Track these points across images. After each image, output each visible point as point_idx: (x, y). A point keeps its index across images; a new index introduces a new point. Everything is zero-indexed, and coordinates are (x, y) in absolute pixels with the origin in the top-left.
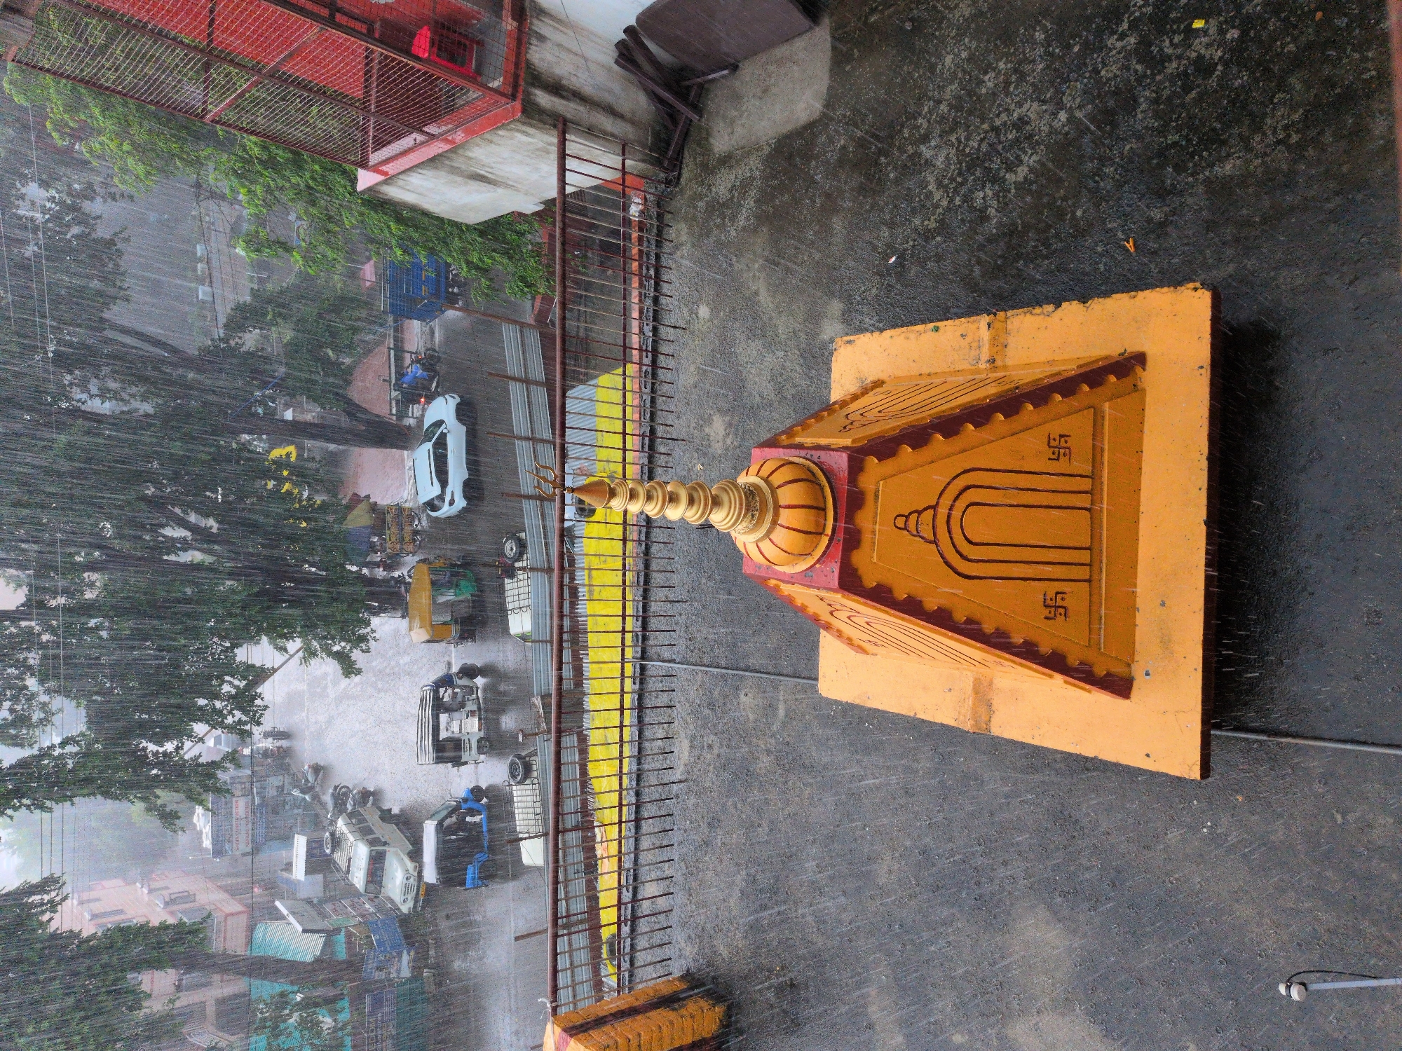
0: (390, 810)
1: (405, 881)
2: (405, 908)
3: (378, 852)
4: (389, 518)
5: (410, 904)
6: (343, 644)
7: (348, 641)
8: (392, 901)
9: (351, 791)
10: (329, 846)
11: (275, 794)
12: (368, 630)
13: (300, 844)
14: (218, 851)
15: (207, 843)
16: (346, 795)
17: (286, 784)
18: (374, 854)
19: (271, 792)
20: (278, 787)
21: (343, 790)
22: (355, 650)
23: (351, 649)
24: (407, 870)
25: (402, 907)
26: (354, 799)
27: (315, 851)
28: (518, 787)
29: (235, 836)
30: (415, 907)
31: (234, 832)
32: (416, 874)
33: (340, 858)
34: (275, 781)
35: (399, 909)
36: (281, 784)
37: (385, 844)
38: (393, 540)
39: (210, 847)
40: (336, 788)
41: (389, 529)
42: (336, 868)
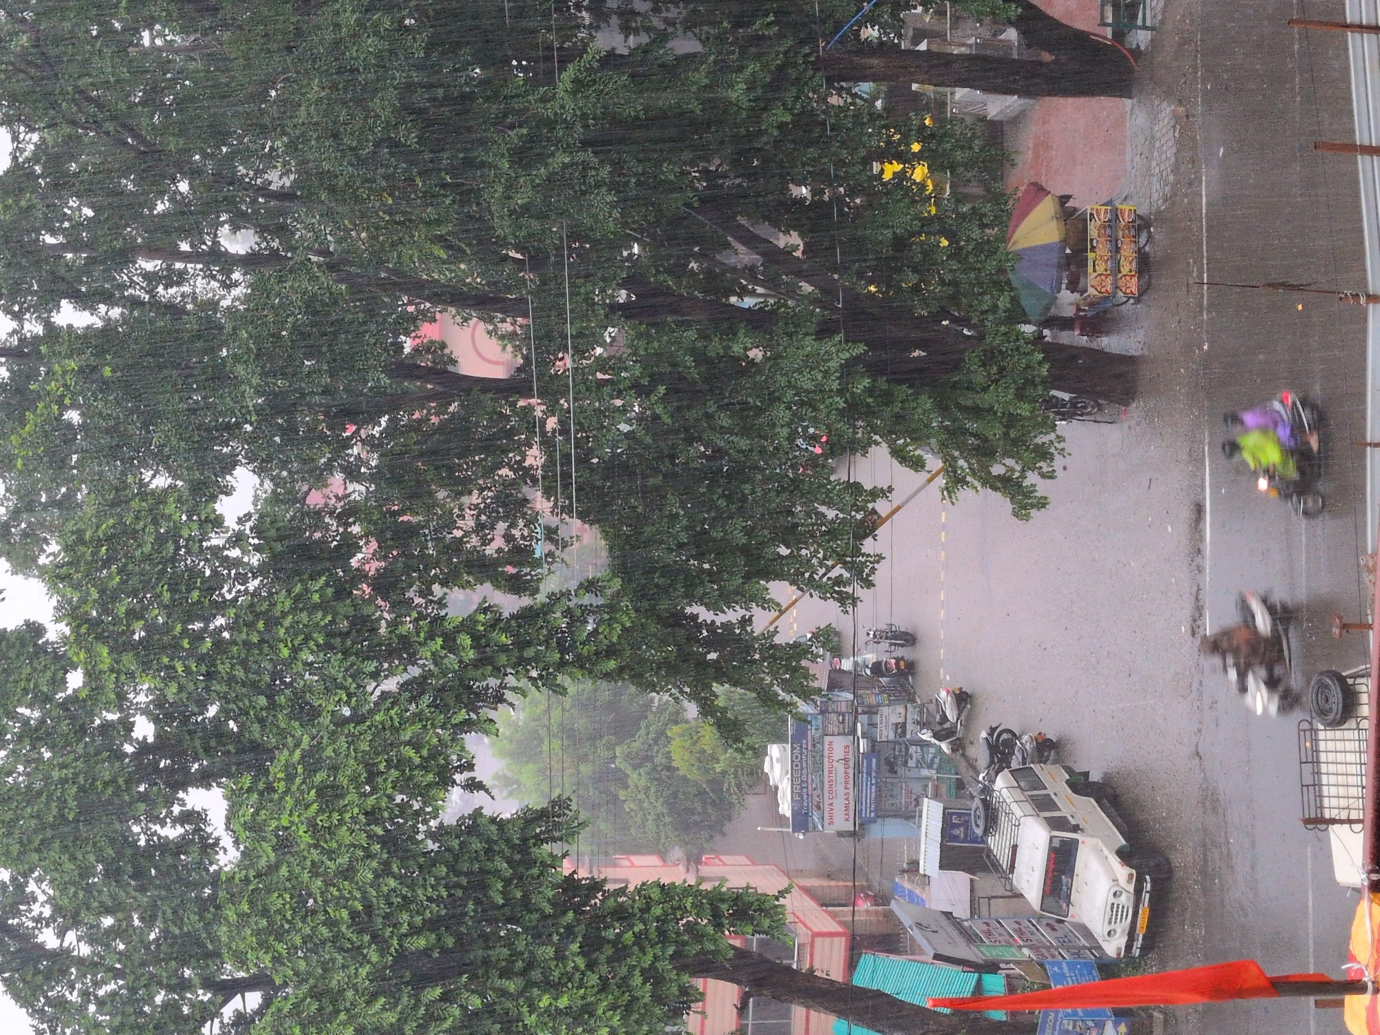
0: (1086, 774)
1: (1111, 899)
2: (1113, 947)
3: (1064, 842)
4: (1093, 231)
5: (1119, 941)
6: (1010, 462)
7: (1017, 457)
8: (1087, 933)
9: (1019, 738)
10: (981, 823)
11: (891, 737)
12: (1052, 436)
13: (932, 813)
14: (801, 820)
15: (785, 808)
16: (1010, 744)
17: (909, 721)
18: (1056, 844)
19: (886, 733)
20: (897, 724)
21: (1005, 736)
22: (1029, 474)
23: (1023, 471)
24: (1115, 880)
25: (1104, 945)
26: (1023, 751)
27: (956, 832)
28: (1330, 734)
29: (827, 801)
30: (1129, 947)
31: (826, 794)
32: (1131, 888)
33: (998, 845)
34: (891, 715)
35: (1099, 948)
36: (901, 720)
37: (1076, 828)
38: (1100, 269)
39: (788, 814)
40: (993, 730)
41: (1093, 249)
42: (993, 865)
